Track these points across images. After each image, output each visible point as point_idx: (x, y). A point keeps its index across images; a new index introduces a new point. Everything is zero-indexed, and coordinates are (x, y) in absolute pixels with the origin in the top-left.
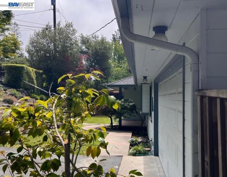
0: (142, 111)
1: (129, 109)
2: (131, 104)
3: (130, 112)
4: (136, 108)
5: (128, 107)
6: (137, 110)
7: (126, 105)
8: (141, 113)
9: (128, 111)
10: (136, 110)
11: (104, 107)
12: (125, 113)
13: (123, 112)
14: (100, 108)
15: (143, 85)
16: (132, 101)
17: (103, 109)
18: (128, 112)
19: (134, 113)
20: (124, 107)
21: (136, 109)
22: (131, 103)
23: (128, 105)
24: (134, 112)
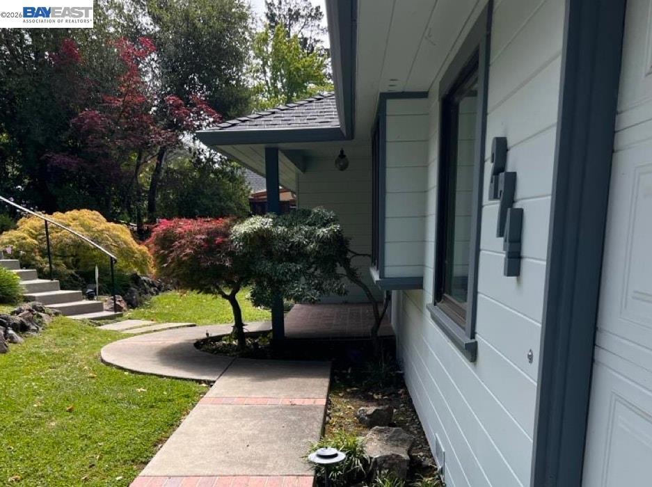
0: (380, 265)
1: (316, 257)
2: (322, 231)
3: (318, 272)
4: (347, 250)
5: (308, 248)
6: (354, 263)
7: (296, 239)
8: (376, 277)
9: (310, 267)
10: (346, 263)
11: (188, 251)
12: (295, 277)
13: (285, 274)
14: (173, 255)
15: (391, 105)
16: (330, 214)
17: (184, 262)
18: (312, 270)
19: (338, 277)
20: (291, 248)
21: (349, 255)
22: (324, 225)
23: (309, 236)
24: (340, 270)
